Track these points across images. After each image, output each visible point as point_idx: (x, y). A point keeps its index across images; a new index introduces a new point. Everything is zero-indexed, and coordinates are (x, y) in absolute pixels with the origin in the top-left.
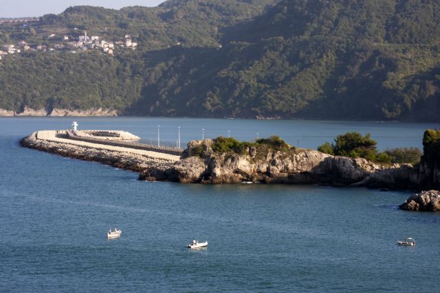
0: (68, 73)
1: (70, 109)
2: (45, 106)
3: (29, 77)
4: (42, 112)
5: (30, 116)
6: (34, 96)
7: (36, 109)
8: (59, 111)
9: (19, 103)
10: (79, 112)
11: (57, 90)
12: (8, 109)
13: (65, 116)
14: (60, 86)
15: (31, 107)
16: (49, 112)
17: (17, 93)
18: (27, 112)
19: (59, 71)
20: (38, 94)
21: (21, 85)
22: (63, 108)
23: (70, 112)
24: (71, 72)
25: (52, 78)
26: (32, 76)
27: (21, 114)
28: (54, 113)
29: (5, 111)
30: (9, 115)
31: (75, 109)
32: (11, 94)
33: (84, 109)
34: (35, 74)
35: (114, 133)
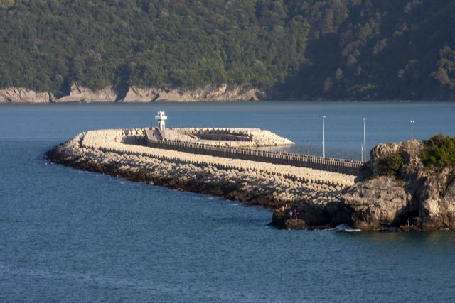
0: (157, 16)
1: (163, 89)
2: (113, 82)
3: (79, 23)
4: (107, 95)
5: (83, 102)
6: (89, 62)
7: (94, 88)
8: (141, 91)
9: (60, 77)
10: (181, 93)
11: (137, 49)
12: (37, 89)
13: (152, 101)
14: (142, 41)
15: (84, 85)
16: (121, 93)
17: (56, 57)
18: (76, 94)
19: (140, 10)
20: (98, 57)
21: (63, 40)
22: (150, 85)
23: (164, 93)
24: (165, 13)
25: (125, 24)
26: (85, 22)
27: (64, 99)
28: (130, 96)
29: (32, 93)
30: (39, 101)
31: (173, 88)
32: (43, 57)
33: (192, 87)
34: (91, 17)
35: (241, 134)
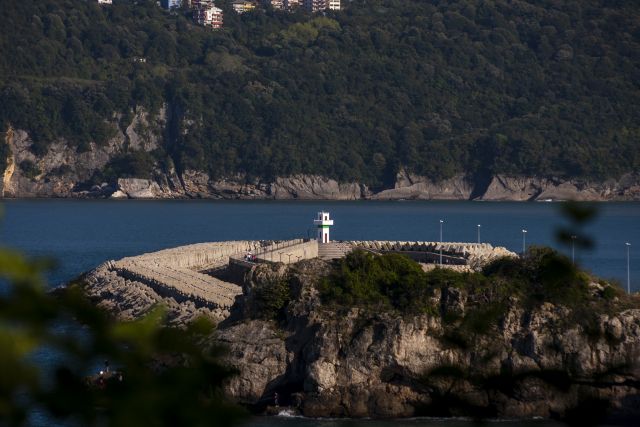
0: (553, 57)
1: (550, 179)
2: (467, 168)
3: (419, 68)
4: (453, 189)
5: (414, 199)
6: (431, 134)
7: (435, 178)
8: (512, 183)
9: (380, 158)
10: (580, 187)
11: (512, 112)
12: (341, 178)
13: (531, 200)
14: (523, 100)
15: (419, 171)
16: (480, 188)
17: (376, 124)
18: (403, 188)
19: (523, 47)
20: (446, 126)
21: (390, 95)
22: (527, 173)
23: (551, 187)
24: (566, 53)
25: (496, 71)
26: (429, 67)
27: (385, 194)
28: (494, 191)
29: (333, 183)
30: (344, 197)
31: (566, 178)
32: (354, 125)
33: (598, 177)
34: (440, 58)
